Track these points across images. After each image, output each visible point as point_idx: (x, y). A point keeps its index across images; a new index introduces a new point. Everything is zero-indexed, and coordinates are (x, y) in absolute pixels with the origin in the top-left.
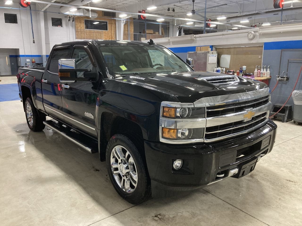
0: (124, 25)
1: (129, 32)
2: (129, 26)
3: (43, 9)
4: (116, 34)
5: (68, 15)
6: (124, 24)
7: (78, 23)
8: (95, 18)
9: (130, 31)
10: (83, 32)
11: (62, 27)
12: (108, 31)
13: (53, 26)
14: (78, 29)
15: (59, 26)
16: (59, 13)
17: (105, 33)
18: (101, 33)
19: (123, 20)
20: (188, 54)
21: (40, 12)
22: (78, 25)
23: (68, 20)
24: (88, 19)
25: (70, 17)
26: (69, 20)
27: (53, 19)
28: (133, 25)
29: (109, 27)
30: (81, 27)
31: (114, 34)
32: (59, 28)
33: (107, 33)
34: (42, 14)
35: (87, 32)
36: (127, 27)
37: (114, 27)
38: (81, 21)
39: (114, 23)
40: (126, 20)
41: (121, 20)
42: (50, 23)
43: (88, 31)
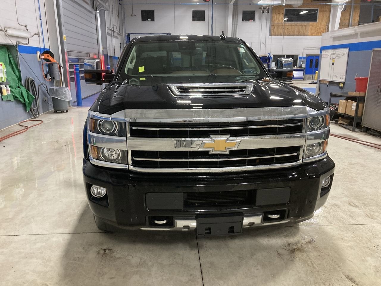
0: (342, 12)
1: (351, 22)
2: (352, 14)
3: (232, 1)
4: (328, 26)
5: (262, 6)
6: (342, 10)
7: (276, 15)
8: (299, 5)
9: (353, 20)
10: (281, 27)
11: (254, 21)
12: (317, 23)
13: (244, 21)
14: (275, 22)
15: (250, 20)
16: (251, 4)
17: (312, 25)
18: (305, 26)
19: (342, 5)
20: (373, 52)
21: (230, 5)
22: (275, 17)
23: (261, 12)
24: (290, 8)
25: (264, 8)
26: (263, 12)
27: (244, 13)
28: (359, 11)
29: (319, 16)
30: (279, 20)
31: (326, 26)
32: (250, 23)
33: (314, 26)
34: (231, 7)
35: (286, 26)
36: (349, 15)
37: (328, 16)
38: (280, 12)
39: (327, 10)
40: (346, 4)
41: (338, 5)
42: (240, 17)
43: (287, 24)
